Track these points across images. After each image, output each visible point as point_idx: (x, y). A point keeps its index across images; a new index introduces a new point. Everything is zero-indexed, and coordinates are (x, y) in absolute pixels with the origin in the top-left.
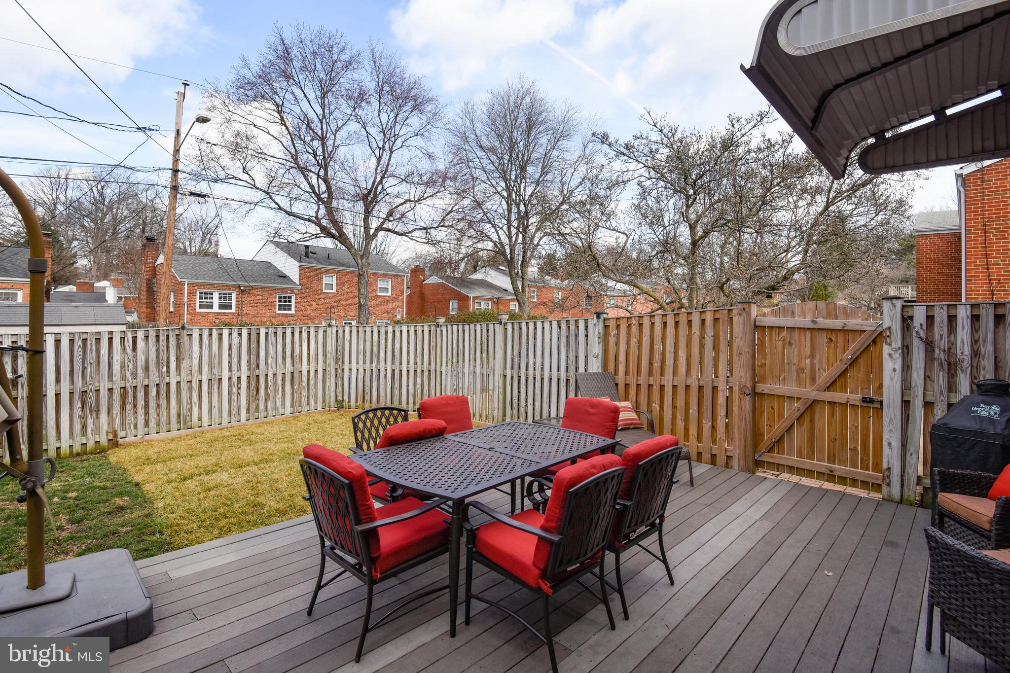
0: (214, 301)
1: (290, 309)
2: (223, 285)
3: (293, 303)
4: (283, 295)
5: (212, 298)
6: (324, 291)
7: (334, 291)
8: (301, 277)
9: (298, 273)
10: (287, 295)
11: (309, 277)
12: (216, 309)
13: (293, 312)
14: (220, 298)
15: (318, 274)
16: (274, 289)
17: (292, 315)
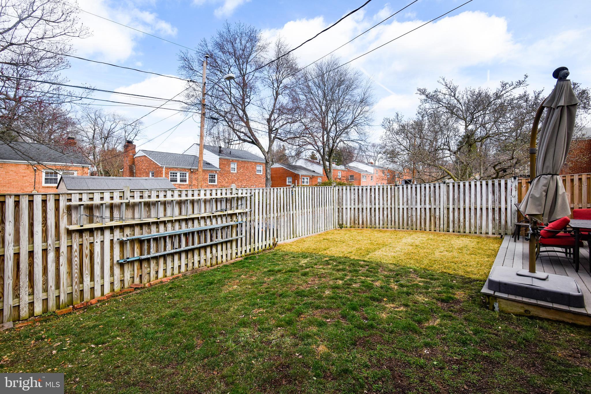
0: (177, 177)
1: (214, 182)
2: (182, 168)
3: (216, 179)
4: (211, 174)
5: (176, 176)
6: (231, 172)
7: (236, 172)
8: (220, 164)
9: (218, 162)
10: (213, 174)
11: (224, 164)
12: (179, 182)
13: (216, 183)
14: (181, 176)
15: (229, 162)
16: (207, 170)
17: (216, 185)
